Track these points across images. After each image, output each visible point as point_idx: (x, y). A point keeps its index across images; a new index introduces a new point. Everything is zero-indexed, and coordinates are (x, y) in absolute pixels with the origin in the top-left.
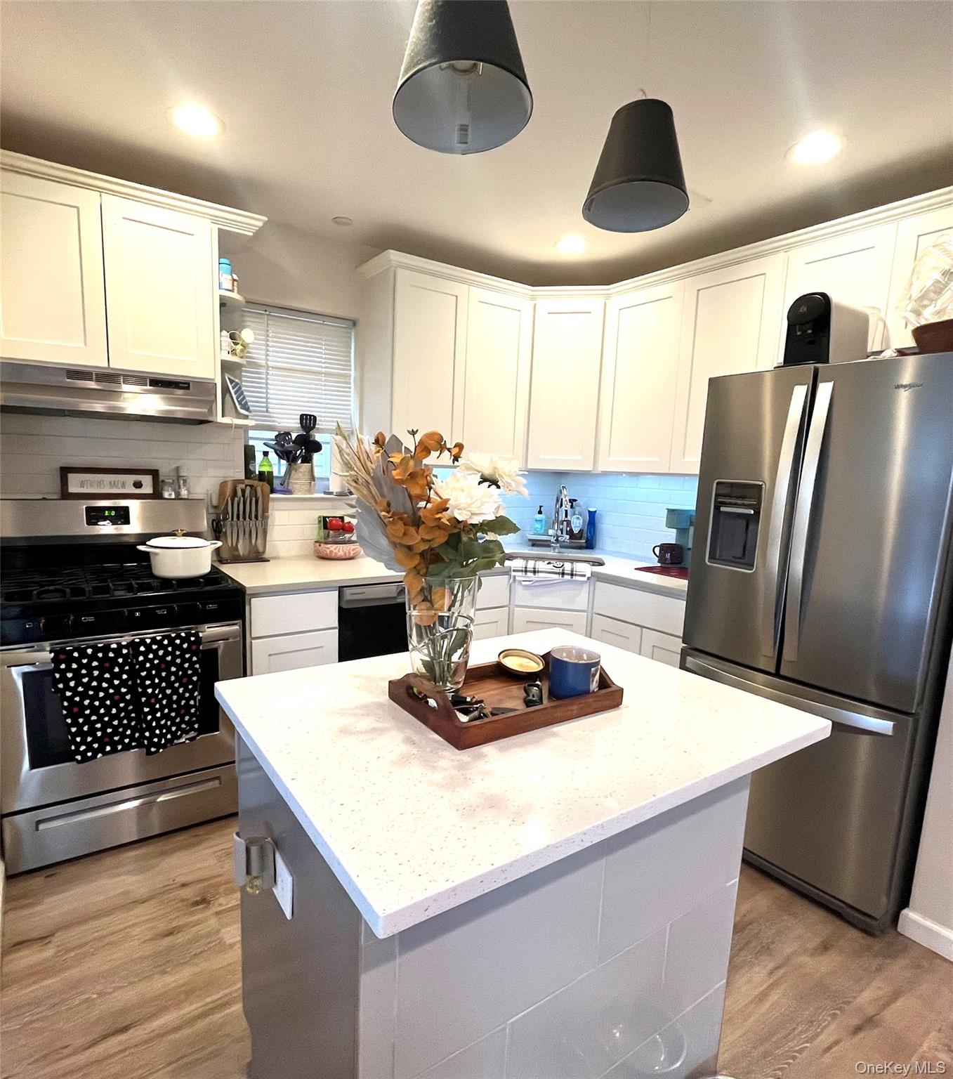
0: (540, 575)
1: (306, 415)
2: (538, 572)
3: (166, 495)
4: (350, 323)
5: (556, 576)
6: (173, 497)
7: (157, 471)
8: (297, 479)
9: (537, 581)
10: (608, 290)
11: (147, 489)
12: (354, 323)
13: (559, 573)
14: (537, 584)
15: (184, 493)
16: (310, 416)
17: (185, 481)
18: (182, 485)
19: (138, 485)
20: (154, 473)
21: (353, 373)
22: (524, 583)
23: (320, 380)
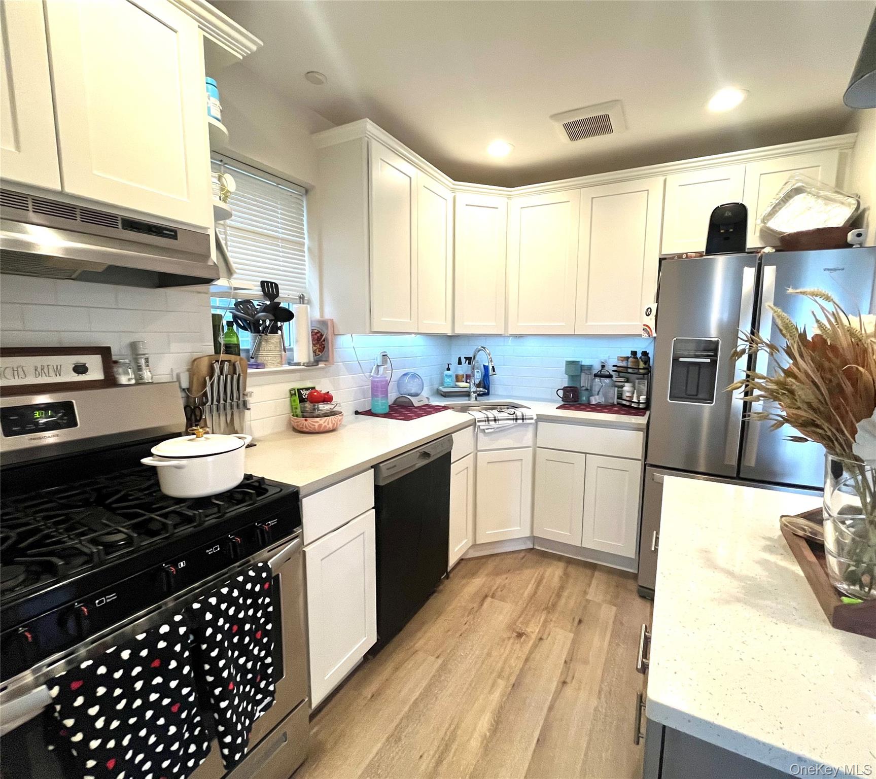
0: (500, 422)
1: (267, 282)
2: (498, 420)
3: (123, 380)
4: (303, 191)
5: (512, 422)
6: (133, 382)
7: (109, 349)
8: (270, 351)
9: (497, 428)
10: (511, 191)
11: (95, 373)
12: (307, 191)
13: (513, 419)
14: (497, 430)
15: (147, 375)
16: (272, 283)
17: (147, 360)
18: (144, 367)
19: (81, 369)
20: (105, 352)
21: (306, 241)
22: (486, 431)
23: (278, 246)
